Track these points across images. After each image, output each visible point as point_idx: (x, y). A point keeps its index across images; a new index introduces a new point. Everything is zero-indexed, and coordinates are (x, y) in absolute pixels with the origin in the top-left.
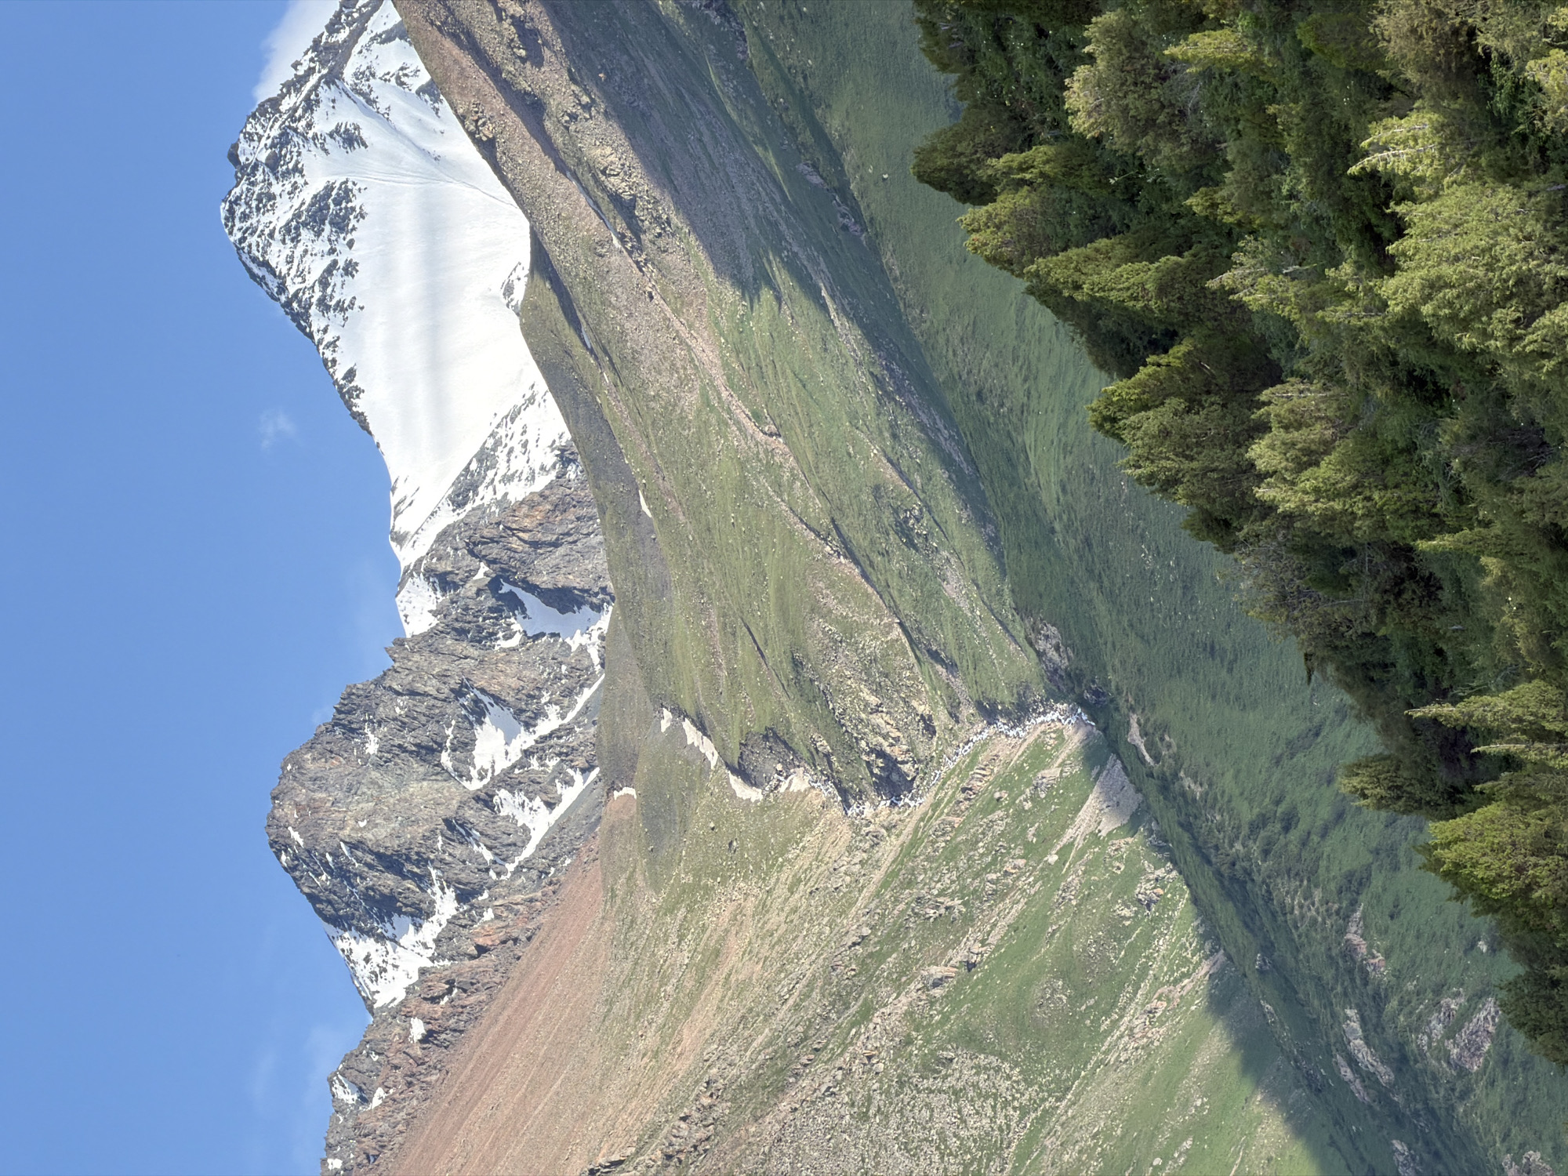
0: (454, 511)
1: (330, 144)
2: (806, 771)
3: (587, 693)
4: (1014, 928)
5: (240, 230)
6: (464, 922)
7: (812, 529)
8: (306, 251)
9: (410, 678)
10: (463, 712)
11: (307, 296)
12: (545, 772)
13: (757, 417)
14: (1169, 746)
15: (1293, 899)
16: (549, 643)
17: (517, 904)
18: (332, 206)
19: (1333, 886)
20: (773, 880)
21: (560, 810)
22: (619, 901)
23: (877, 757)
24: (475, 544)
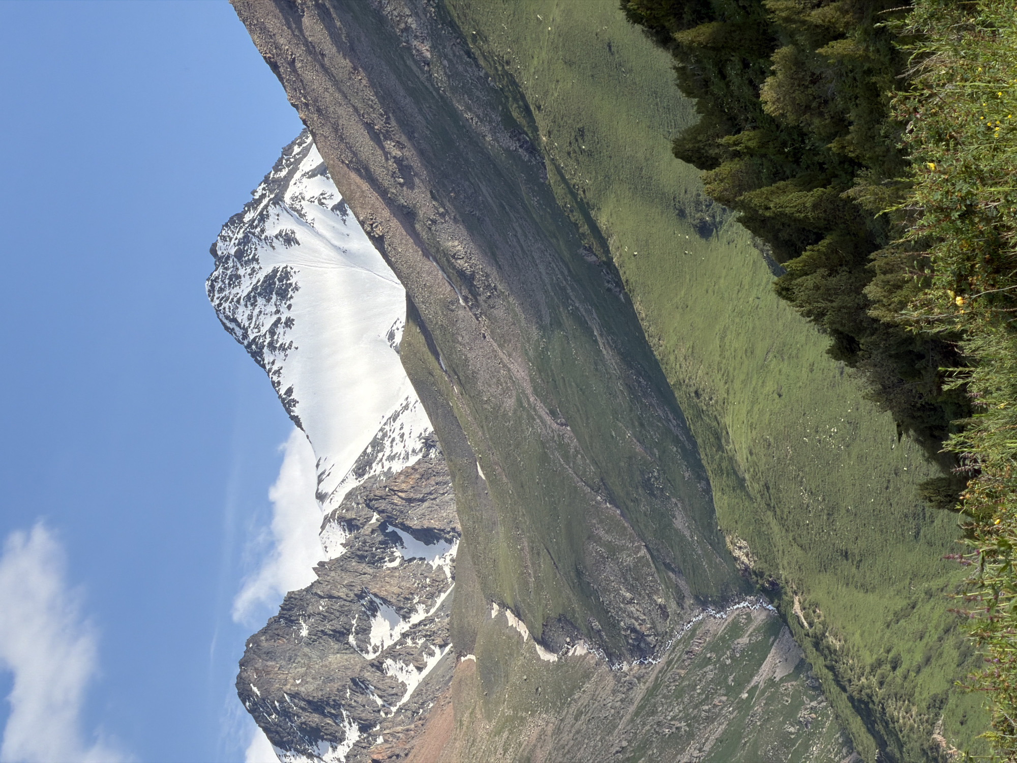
0: (356, 479)
1: (276, 243)
2: (585, 642)
3: (443, 596)
4: (720, 740)
5: (218, 298)
6: (364, 745)
7: (588, 486)
8: (260, 312)
9: (329, 587)
10: (363, 609)
11: (261, 341)
12: (416, 647)
13: (553, 413)
14: (819, 617)
15: (899, 713)
16: (418, 564)
17: (398, 733)
18: (277, 283)
19: (924, 704)
20: (564, 713)
21: (425, 672)
22: (465, 728)
23: (631, 632)
24: (371, 500)
